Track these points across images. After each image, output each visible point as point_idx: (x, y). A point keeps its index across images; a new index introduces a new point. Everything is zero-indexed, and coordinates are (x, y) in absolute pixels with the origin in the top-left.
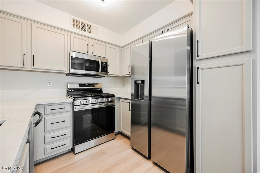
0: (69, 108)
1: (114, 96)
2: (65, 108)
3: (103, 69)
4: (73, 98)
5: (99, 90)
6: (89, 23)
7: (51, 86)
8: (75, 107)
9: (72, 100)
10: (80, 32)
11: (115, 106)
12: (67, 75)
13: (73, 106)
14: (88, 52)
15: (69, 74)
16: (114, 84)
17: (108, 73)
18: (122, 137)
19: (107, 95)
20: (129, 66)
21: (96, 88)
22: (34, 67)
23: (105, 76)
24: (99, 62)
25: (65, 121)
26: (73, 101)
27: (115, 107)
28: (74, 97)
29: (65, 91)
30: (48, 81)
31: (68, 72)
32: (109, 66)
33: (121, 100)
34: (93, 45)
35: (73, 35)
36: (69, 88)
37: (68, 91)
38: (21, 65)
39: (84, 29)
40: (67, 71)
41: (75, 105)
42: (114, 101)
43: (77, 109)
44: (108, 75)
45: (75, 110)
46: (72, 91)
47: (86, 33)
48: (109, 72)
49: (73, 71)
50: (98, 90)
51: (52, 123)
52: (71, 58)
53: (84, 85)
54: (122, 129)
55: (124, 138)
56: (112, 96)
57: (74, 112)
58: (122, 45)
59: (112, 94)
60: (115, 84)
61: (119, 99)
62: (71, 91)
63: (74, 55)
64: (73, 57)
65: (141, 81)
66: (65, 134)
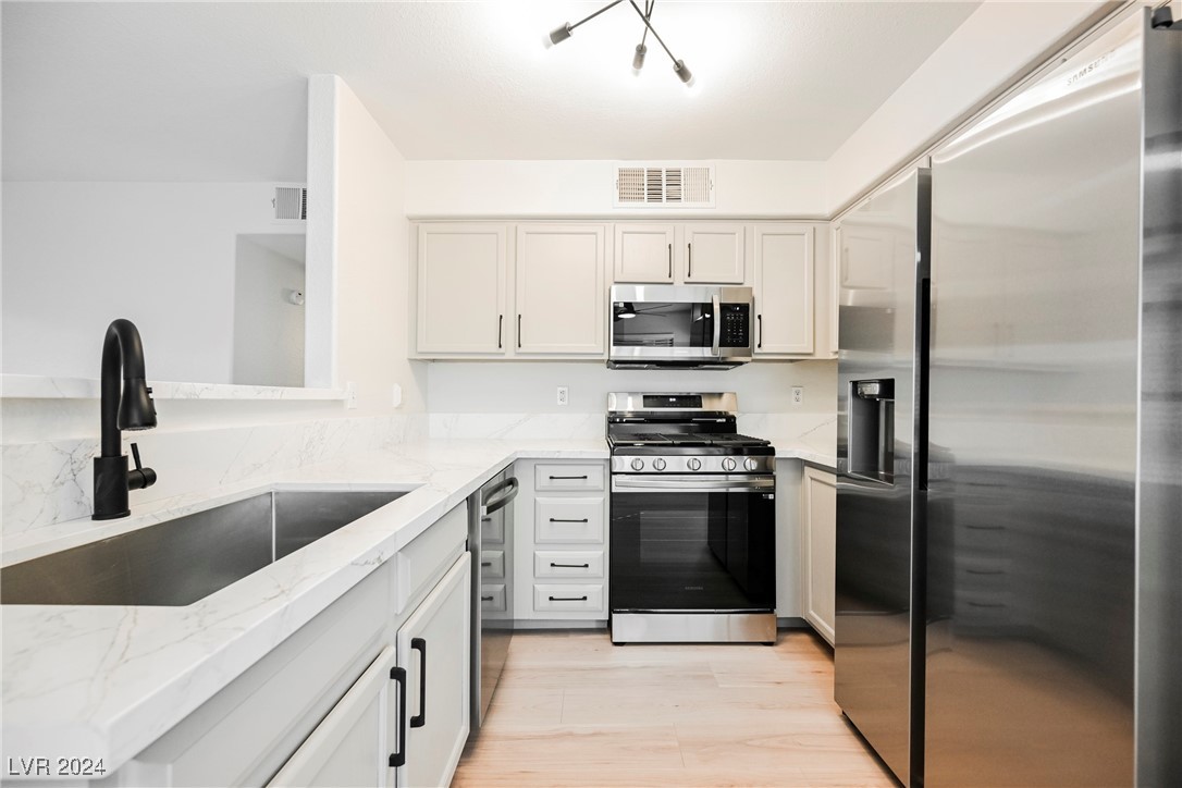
0: (597, 477)
1: (772, 451)
2: (585, 477)
3: (731, 332)
6: (673, 165)
7: (566, 403)
8: (615, 478)
11: (774, 493)
12: (608, 368)
13: (611, 473)
14: (670, 276)
17: (757, 350)
18: (814, 648)
19: (751, 444)
21: (708, 414)
22: (521, 350)
23: (741, 363)
24: (711, 305)
25: (586, 521)
26: (611, 456)
27: (774, 500)
28: (613, 442)
30: (560, 389)
31: (606, 357)
32: (760, 317)
33: (807, 470)
34: (689, 246)
35: (621, 227)
36: (612, 413)
37: (610, 422)
38: (494, 347)
39: (655, 195)
40: (602, 352)
41: (615, 471)
42: (772, 472)
43: (620, 485)
44: (754, 357)
45: (613, 491)
47: (664, 207)
48: (759, 346)
49: (618, 352)
50: (719, 420)
51: (552, 520)
52: (614, 308)
53: (662, 400)
54: (812, 612)
55: (824, 656)
56: (762, 450)
57: (613, 497)
58: (828, 211)
60: (801, 396)
61: (800, 464)
62: (617, 420)
63: (622, 295)
64: (619, 303)
65: (878, 385)
66: (586, 566)
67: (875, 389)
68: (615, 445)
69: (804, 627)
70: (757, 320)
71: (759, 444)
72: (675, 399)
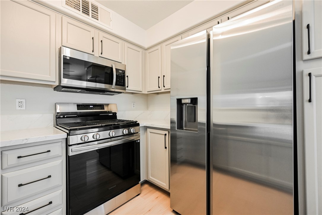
1: (138, 125)
2: (49, 151)
3: (119, 80)
4: (68, 132)
5: (112, 114)
7: (24, 108)
8: (70, 148)
9: (65, 135)
10: (80, 14)
11: (139, 140)
12: (54, 90)
13: (68, 145)
14: (93, 51)
15: (59, 88)
16: (133, 105)
17: (127, 88)
18: (151, 189)
19: (128, 123)
20: (159, 77)
21: (105, 112)
23: (121, 93)
24: (112, 68)
25: (50, 177)
26: (67, 136)
27: (139, 142)
28: (69, 129)
29: (50, 118)
30: (18, 100)
31: (57, 84)
32: (127, 76)
33: (148, 130)
34: (102, 41)
36: (58, 113)
37: (57, 118)
39: (86, 11)
40: (55, 81)
41: (70, 144)
42: (138, 133)
43: (74, 151)
44: (127, 91)
45: (71, 154)
46: (64, 117)
48: (127, 87)
49: (66, 82)
50: (110, 114)
51: (20, 185)
52: (64, 58)
53: (86, 106)
54: (151, 177)
55: (155, 190)
56: (135, 124)
57: (69, 158)
58: (146, 46)
59: (134, 121)
60: (135, 105)
61: (146, 128)
62: (62, 117)
63: (68, 53)
64: (66, 56)
65: (190, 100)
66: (51, 203)
67: (189, 101)
68: (70, 130)
69: (146, 182)
70: (126, 78)
71: (133, 123)
72: (92, 106)
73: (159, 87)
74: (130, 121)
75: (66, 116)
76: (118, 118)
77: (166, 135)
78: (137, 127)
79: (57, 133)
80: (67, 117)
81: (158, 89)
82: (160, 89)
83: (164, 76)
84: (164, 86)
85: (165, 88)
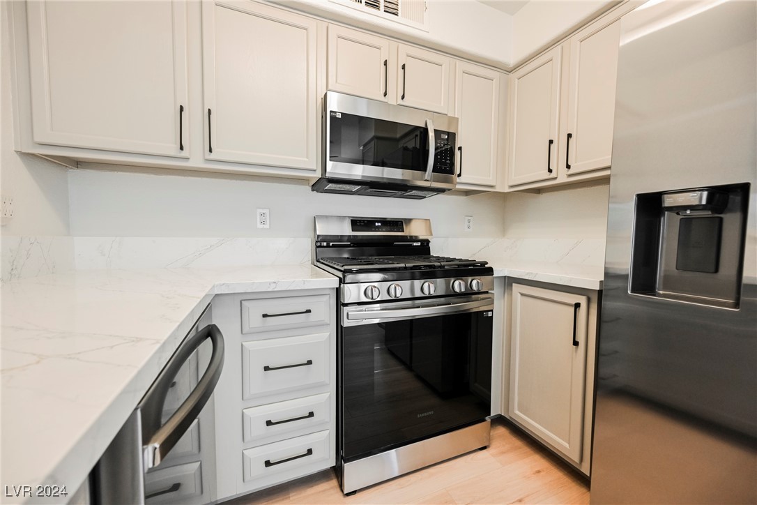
0: (324, 310)
1: (490, 271)
2: (309, 311)
3: (441, 159)
4: (340, 275)
5: (419, 244)
7: (267, 226)
8: (346, 310)
9: (334, 282)
10: (361, 10)
11: (492, 311)
12: (313, 190)
13: (340, 304)
14: (385, 95)
15: (324, 184)
16: (467, 223)
17: (457, 179)
18: (517, 442)
19: (459, 265)
20: (551, 142)
22: (213, 156)
24: (425, 130)
25: (310, 362)
26: (340, 285)
27: (492, 317)
28: (342, 269)
29: (306, 246)
30: (260, 211)
31: (318, 175)
32: (460, 148)
33: (517, 288)
34: (404, 67)
35: (336, 29)
36: (319, 236)
37: (317, 247)
38: (173, 149)
40: (315, 168)
41: (346, 302)
42: (487, 292)
43: (354, 319)
44: (458, 187)
45: (346, 323)
46: (328, 246)
47: (379, 17)
48: (459, 175)
49: (336, 169)
50: (415, 244)
51: (267, 369)
52: (331, 117)
53: (368, 224)
54: (517, 412)
55: (532, 452)
56: (483, 270)
57: (341, 332)
58: (511, 61)
59: (479, 263)
60: (471, 224)
61: (509, 282)
62: (325, 244)
63: (336, 105)
64: (336, 112)
65: (705, 194)
66: (311, 414)
67: (698, 198)
68: (345, 272)
69: (501, 421)
70: (457, 153)
71: (473, 265)
72: (380, 224)
73: (550, 171)
74: (468, 260)
75: (331, 244)
76: (434, 253)
77: (577, 306)
78: (488, 278)
79: (317, 275)
80: (333, 246)
81: (547, 175)
82: (553, 175)
83: (570, 136)
84: (568, 167)
85: (571, 171)
